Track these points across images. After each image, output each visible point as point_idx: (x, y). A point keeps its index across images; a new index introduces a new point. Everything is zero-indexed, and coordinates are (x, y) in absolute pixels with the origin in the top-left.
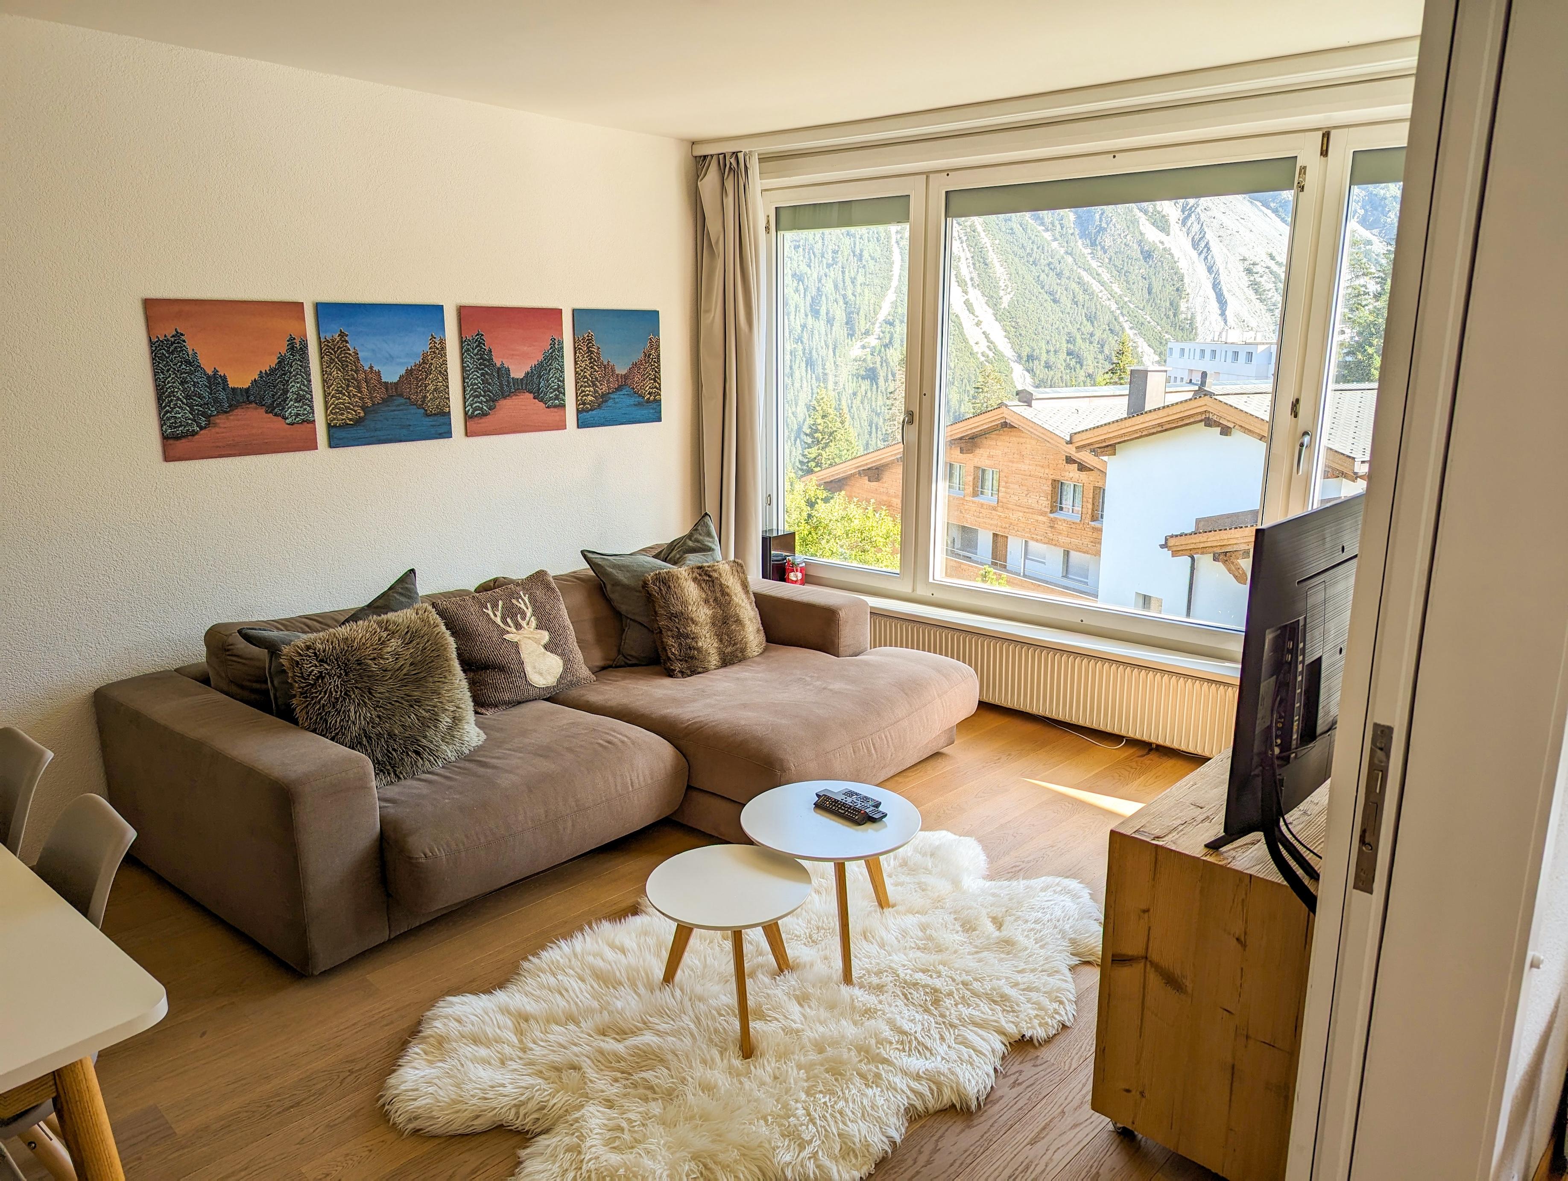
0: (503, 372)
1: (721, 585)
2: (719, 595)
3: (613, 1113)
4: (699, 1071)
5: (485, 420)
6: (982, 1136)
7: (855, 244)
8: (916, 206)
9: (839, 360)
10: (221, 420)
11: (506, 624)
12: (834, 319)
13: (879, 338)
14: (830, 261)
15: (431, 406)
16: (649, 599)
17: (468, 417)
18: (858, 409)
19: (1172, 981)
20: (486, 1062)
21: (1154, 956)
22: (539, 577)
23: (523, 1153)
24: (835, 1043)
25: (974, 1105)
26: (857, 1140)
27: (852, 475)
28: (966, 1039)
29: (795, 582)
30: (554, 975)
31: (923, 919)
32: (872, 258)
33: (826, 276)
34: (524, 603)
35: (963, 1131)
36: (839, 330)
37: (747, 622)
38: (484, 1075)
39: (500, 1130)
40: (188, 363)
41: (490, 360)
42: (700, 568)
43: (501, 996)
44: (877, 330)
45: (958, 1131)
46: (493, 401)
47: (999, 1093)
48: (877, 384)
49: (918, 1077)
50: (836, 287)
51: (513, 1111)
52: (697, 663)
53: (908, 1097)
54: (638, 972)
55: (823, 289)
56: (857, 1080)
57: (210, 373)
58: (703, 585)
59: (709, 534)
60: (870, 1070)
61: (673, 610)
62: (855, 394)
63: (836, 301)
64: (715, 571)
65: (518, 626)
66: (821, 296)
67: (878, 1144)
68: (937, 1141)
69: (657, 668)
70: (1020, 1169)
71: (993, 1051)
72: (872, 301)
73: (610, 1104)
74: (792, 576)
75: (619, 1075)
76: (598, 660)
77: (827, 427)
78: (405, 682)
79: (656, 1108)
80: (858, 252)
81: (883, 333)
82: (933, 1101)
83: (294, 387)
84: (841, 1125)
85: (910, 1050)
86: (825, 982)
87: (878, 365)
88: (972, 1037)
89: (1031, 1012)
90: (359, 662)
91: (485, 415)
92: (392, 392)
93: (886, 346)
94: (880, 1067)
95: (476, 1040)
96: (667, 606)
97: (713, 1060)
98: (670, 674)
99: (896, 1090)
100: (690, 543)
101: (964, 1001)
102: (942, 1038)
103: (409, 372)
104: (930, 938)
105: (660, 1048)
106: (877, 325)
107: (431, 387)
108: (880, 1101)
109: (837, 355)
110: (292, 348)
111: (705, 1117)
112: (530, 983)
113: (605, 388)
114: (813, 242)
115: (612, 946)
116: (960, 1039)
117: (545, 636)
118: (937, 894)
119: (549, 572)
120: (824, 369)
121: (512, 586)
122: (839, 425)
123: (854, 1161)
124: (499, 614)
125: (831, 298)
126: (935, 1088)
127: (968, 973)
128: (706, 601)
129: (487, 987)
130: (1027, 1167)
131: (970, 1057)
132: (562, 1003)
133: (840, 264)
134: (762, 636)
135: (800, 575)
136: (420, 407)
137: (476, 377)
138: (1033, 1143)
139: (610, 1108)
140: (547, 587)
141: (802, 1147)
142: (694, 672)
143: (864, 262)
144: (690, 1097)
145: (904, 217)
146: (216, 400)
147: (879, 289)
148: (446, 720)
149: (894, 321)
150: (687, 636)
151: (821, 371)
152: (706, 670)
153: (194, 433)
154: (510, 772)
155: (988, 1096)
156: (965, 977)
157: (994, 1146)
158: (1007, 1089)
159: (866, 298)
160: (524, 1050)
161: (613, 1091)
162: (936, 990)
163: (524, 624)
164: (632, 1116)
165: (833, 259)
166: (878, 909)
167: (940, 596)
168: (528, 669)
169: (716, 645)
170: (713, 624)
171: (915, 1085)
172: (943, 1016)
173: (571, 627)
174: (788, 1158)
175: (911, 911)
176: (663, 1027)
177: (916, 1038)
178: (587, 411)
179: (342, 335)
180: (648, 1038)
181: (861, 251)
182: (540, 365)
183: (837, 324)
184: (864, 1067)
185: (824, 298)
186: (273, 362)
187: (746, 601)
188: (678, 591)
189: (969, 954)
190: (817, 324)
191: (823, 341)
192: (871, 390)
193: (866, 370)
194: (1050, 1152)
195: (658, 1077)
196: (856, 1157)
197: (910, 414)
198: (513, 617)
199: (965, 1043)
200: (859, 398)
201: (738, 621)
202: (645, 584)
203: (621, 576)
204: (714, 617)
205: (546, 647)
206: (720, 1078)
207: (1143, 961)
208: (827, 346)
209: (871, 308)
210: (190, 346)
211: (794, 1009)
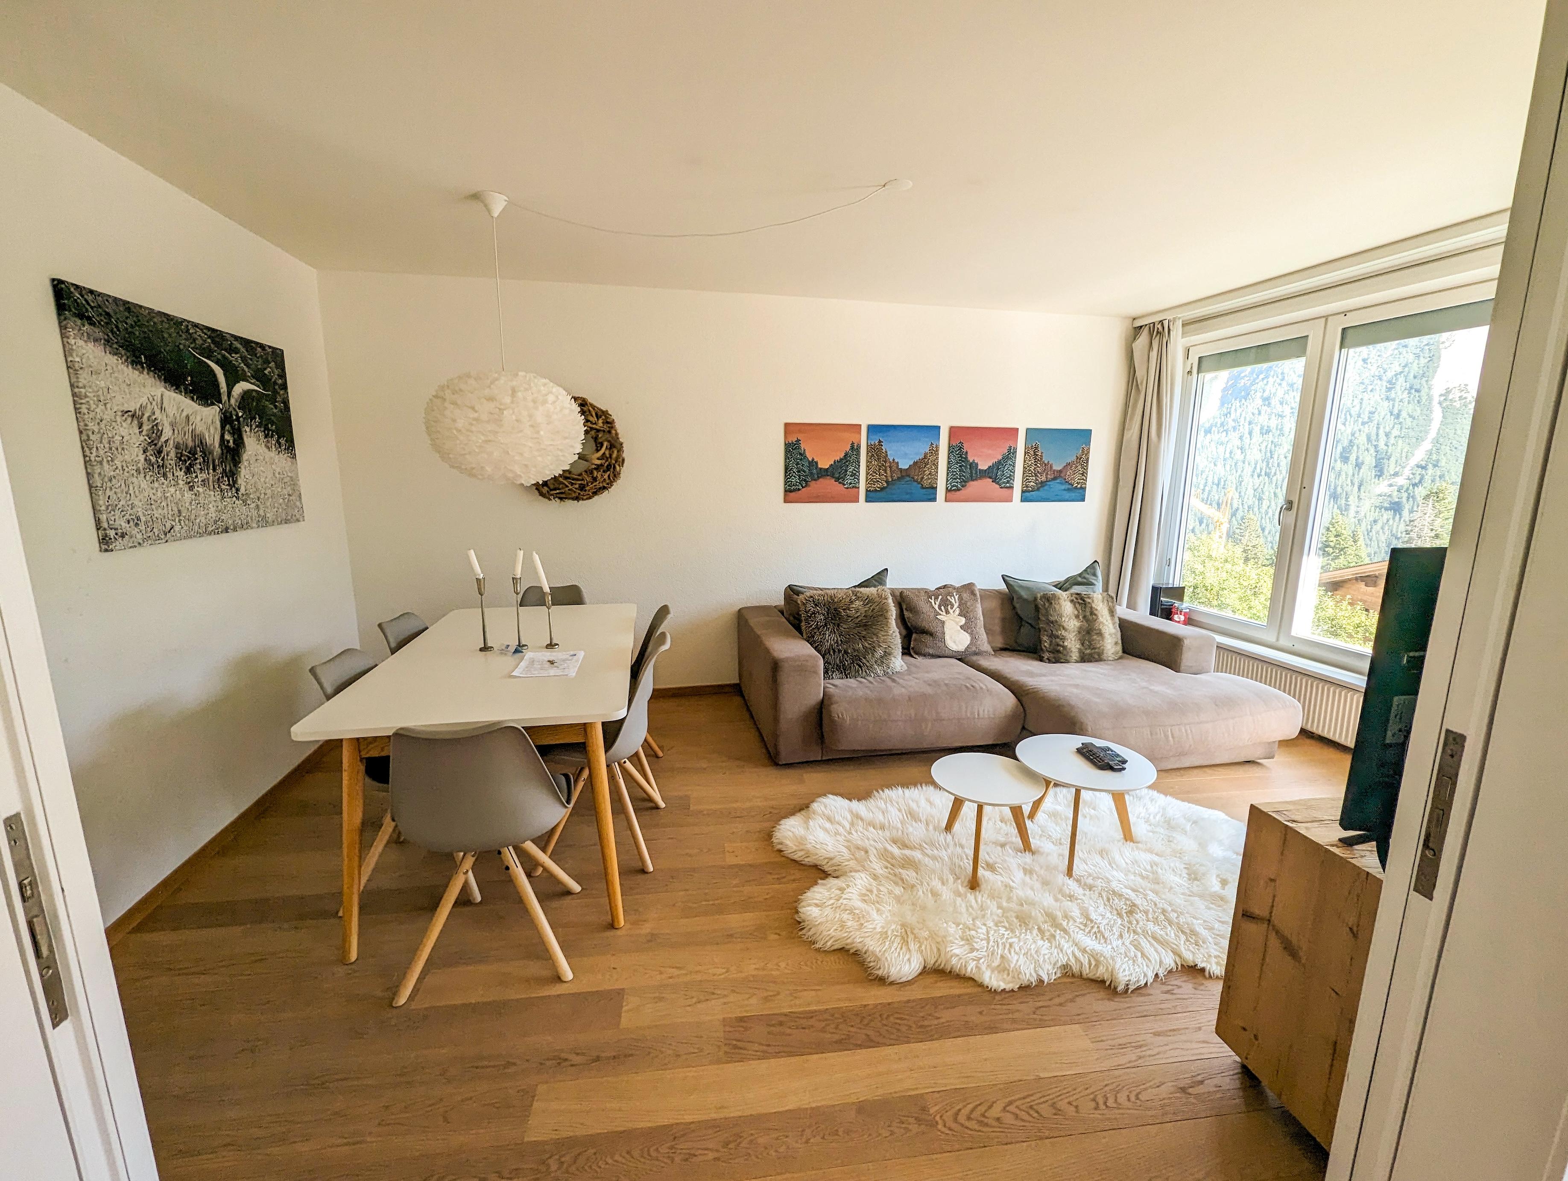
0: (973, 466)
1: (1091, 608)
2: (1088, 614)
3: (874, 883)
4: (936, 884)
5: (958, 493)
6: (1115, 1010)
7: (1393, 406)
8: (1312, 346)
9: (1362, 495)
10: (813, 484)
11: (940, 609)
12: (1363, 463)
13: (1409, 479)
14: (1366, 420)
15: (926, 483)
16: (1037, 608)
17: (948, 490)
18: (1377, 533)
19: (1290, 949)
20: (826, 830)
21: (1275, 920)
22: (969, 588)
23: (820, 881)
24: (1032, 904)
25: (1121, 988)
26: (1012, 966)
27: (1350, 580)
28: (1140, 944)
29: (1179, 622)
30: (885, 803)
31: (1156, 859)
32: (1410, 416)
33: (1360, 431)
34: (954, 600)
35: (1102, 999)
36: (1367, 472)
37: (1107, 636)
38: (821, 836)
39: (816, 867)
40: (801, 454)
41: (966, 458)
42: (1077, 594)
43: (855, 804)
44: (1407, 472)
45: (1099, 997)
46: (964, 483)
47: (1151, 991)
48: (1400, 514)
49: (1084, 951)
50: (1369, 439)
51: (826, 861)
52: (1061, 655)
53: (1069, 959)
54: (934, 818)
55: (1356, 441)
56: (1035, 931)
57: (810, 459)
58: (1077, 605)
59: (1095, 575)
60: (1049, 931)
61: (1052, 619)
62: (1375, 521)
63: (1367, 450)
64: (1089, 598)
65: (947, 612)
66: (1352, 446)
67: (1028, 975)
68: (1077, 996)
69: (1035, 656)
70: (1133, 1044)
71: (1161, 962)
72: (1405, 450)
73: (875, 877)
74: (1176, 617)
75: (889, 866)
76: (999, 642)
77: (1339, 544)
78: (858, 625)
79: (898, 891)
80: (1396, 411)
81: (1413, 474)
82: (1088, 971)
83: (851, 469)
84: (1006, 951)
85: (1090, 932)
86: (1049, 868)
87: (1404, 500)
88: (1144, 943)
89: (1212, 951)
90: (835, 609)
91: (959, 490)
92: (904, 474)
93: (1415, 485)
94: (1058, 932)
95: (829, 819)
96: (1047, 614)
97: (947, 880)
98: (1041, 660)
99: (1062, 951)
100: (1080, 579)
101: (1156, 921)
102: (1121, 936)
103: (915, 463)
104: (1155, 873)
105: (919, 861)
106: (1408, 468)
107: (927, 472)
108: (1044, 951)
109: (1362, 491)
110: (852, 448)
111: (924, 908)
112: (871, 802)
113: (1044, 479)
114: (1351, 406)
115: (928, 801)
116: (1136, 942)
117: (963, 621)
118: (1179, 848)
119: (976, 584)
120: (1347, 500)
121: (950, 589)
122: (1351, 542)
123: (1005, 976)
124: (938, 603)
125: (1362, 448)
126: (1093, 963)
127: (1171, 904)
128: (1077, 617)
129: (849, 796)
130: (1141, 1046)
131: (1136, 956)
132: (881, 817)
133: (1376, 422)
134: (1119, 648)
135: (1182, 618)
136: (919, 483)
137: (956, 468)
138: (1157, 1034)
139: (874, 880)
140: (973, 593)
141: (972, 950)
142: (1057, 661)
143: (1401, 420)
144: (921, 893)
145: (1302, 352)
146: (812, 473)
147: (1414, 440)
148: (880, 652)
149: (1427, 465)
150: (1058, 637)
151: (1343, 502)
152: (1067, 662)
153: (799, 490)
154: (904, 687)
155: (1139, 988)
156: (1166, 906)
157: (1122, 1021)
158: (1158, 992)
159: (1399, 448)
160: (850, 833)
161: (880, 871)
162: (1134, 905)
163: (951, 611)
164: (882, 888)
165: (1369, 418)
166: (1123, 841)
167: (1298, 647)
168: (947, 637)
169: (1078, 646)
170: (1079, 632)
171: (1079, 954)
172: (1130, 922)
173: (982, 619)
174: (957, 951)
175: (1150, 851)
176: (929, 852)
177: (1098, 927)
178: (1029, 491)
179: (880, 442)
180: (917, 855)
181: (1400, 411)
182: (999, 462)
183: (1364, 469)
184: (1045, 927)
185: (1355, 448)
186: (842, 455)
187: (1110, 621)
188: (1057, 607)
189: (1183, 894)
190: (1345, 467)
191: (1349, 480)
192: (1394, 519)
193: (1391, 503)
194: (1167, 1048)
195: (909, 875)
196: (1008, 974)
197: (1289, 505)
198: (946, 606)
199: (1138, 947)
200: (1380, 524)
201: (1100, 634)
202: (1035, 599)
203: (1024, 594)
204: (1080, 628)
205: (961, 627)
206: (946, 894)
207: (1267, 923)
208: (1353, 484)
209: (1404, 455)
210: (802, 446)
211: (1019, 875)
